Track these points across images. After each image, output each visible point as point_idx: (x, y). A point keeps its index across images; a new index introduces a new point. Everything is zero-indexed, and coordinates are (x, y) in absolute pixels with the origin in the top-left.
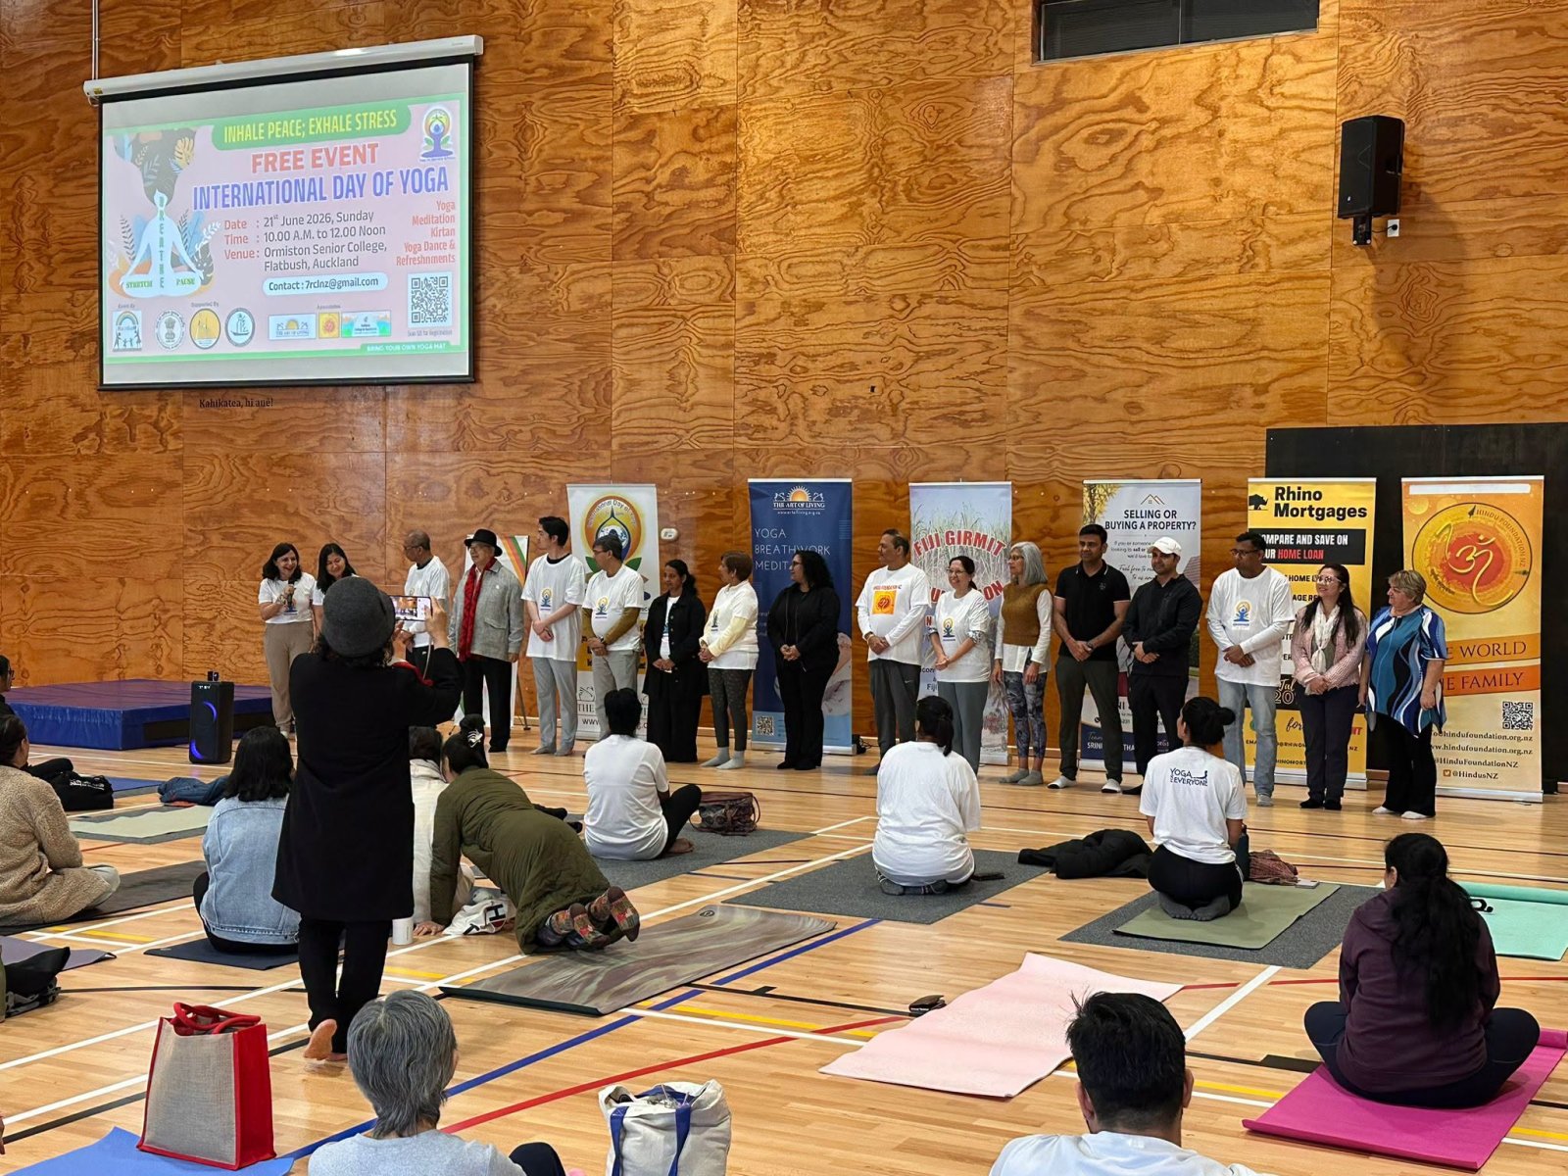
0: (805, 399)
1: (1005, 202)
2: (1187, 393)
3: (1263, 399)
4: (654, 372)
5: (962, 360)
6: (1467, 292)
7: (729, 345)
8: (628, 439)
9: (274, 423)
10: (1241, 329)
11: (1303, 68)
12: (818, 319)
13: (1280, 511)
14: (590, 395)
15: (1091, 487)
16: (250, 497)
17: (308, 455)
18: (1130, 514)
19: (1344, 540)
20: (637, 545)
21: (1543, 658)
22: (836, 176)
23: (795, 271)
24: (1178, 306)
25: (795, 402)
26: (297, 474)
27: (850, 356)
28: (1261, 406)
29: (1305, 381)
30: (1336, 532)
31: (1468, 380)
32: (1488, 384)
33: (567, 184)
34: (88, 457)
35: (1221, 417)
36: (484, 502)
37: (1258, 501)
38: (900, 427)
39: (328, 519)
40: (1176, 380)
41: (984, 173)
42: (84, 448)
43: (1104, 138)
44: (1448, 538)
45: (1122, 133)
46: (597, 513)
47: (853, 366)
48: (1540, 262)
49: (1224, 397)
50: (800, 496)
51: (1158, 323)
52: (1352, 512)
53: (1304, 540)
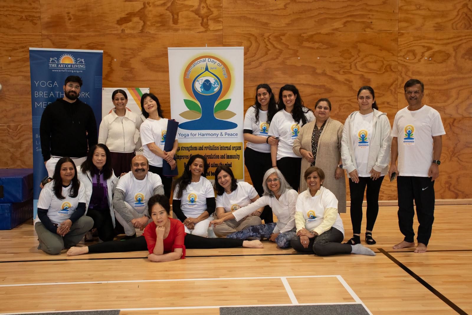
9: (304, 11)
16: (283, 63)
17: (332, 34)
26: (325, 46)
34: (133, 36)
39: (351, 77)
42: (128, 29)
46: (192, 69)
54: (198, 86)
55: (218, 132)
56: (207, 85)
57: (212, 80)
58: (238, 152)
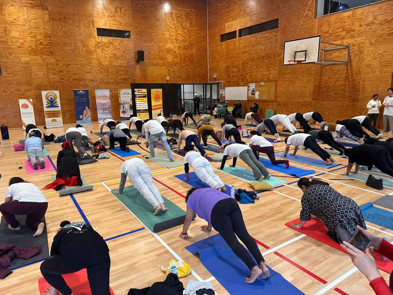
0: (69, 78)
1: (96, 53)
2: (121, 79)
3: (129, 80)
4: (41, 73)
5: (92, 73)
6: (148, 69)
7: (55, 70)
8: (37, 83)
10: (126, 72)
11: (130, 43)
12: (69, 67)
13: (138, 92)
14: (28, 76)
15: (119, 90)
18: (124, 93)
19: (144, 95)
20: (56, 99)
21: (163, 106)
22: (70, 47)
23: (65, 59)
24: (119, 69)
25: (67, 78)
27: (76, 72)
28: (129, 81)
29: (133, 78)
30: (144, 94)
31: (149, 79)
32: (150, 79)
33: (18, 41)
35: (125, 82)
36: (7, 94)
37: (136, 91)
38: (84, 82)
40: (120, 77)
41: (93, 49)
43: (108, 47)
44: (155, 95)
45: (110, 47)
46: (47, 95)
47: (76, 73)
48: (154, 67)
49: (125, 79)
50: (81, 92)
51: (117, 70)
52: (145, 92)
53: (141, 95)
54: (49, 99)
55: (55, 108)
56: (51, 98)
57: (52, 97)
58: (60, 112)
